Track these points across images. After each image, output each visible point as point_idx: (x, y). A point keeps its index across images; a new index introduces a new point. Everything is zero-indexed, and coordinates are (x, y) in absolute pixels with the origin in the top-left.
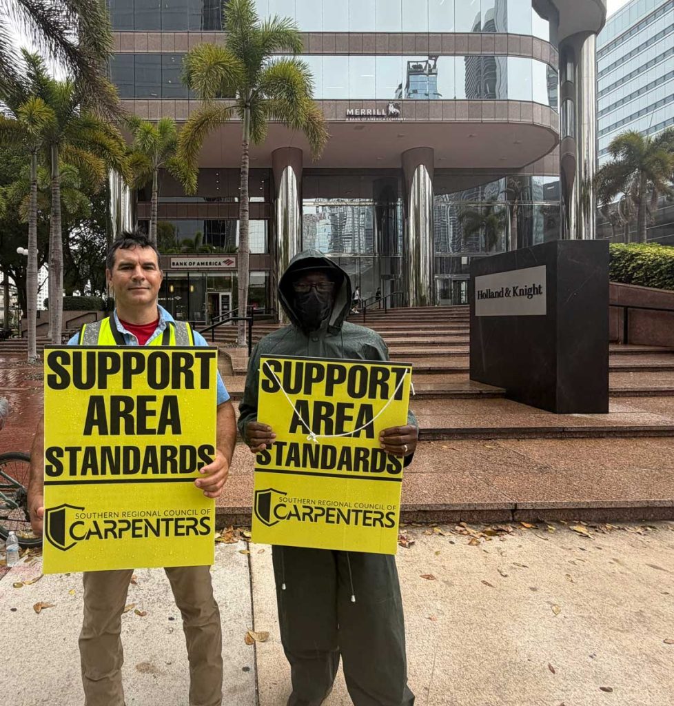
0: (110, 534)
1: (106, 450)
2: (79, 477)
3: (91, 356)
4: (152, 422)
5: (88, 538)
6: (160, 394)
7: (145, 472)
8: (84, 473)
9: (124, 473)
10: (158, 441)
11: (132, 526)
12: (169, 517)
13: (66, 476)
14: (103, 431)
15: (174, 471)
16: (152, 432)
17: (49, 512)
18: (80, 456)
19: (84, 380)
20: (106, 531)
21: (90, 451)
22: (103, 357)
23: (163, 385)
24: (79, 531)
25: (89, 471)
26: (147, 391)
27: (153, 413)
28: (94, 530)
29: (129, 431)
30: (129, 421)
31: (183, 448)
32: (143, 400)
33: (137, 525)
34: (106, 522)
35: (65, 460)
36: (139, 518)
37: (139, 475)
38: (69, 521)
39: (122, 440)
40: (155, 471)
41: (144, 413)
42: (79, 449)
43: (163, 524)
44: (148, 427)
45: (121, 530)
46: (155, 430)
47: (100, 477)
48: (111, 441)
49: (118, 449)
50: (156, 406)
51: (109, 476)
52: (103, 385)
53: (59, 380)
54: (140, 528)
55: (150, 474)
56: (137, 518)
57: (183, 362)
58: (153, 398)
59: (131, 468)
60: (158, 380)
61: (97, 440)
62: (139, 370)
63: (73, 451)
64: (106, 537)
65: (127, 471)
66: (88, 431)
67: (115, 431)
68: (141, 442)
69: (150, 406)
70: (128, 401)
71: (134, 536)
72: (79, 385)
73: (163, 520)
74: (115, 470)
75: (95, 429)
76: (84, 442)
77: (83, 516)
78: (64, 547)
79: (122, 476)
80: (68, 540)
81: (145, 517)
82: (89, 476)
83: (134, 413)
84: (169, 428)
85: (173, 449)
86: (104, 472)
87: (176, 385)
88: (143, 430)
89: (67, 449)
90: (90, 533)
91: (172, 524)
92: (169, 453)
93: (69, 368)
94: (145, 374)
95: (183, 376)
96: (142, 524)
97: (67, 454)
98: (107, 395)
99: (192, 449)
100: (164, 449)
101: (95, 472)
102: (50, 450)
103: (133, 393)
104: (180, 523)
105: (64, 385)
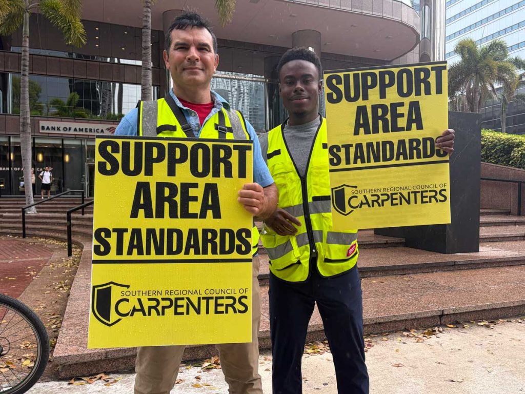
0: (153, 311)
1: (151, 232)
2: (125, 256)
3: (138, 146)
4: (195, 207)
5: (132, 315)
6: (202, 182)
7: (187, 253)
8: (130, 253)
9: (168, 254)
10: (199, 224)
11: (175, 304)
12: (210, 295)
13: (113, 255)
14: (148, 215)
15: (214, 252)
16: (194, 216)
17: (96, 289)
18: (127, 237)
19: (132, 168)
20: (150, 308)
21: (136, 232)
22: (149, 147)
23: (204, 174)
24: (124, 308)
25: (135, 251)
26: (191, 179)
27: (195, 199)
28: (138, 307)
29: (173, 215)
30: (173, 206)
31: (223, 232)
32: (186, 187)
33: (179, 303)
34: (149, 299)
35: (113, 241)
36: (182, 296)
37: (181, 256)
38: (114, 298)
39: (166, 223)
40: (197, 252)
41: (186, 199)
42: (126, 230)
43: (204, 303)
44: (191, 211)
45: (164, 308)
46: (197, 214)
47: (145, 257)
48: (156, 224)
49: (162, 231)
50: (198, 192)
51: (153, 256)
52: (149, 172)
53: (109, 167)
54: (182, 306)
55: (192, 255)
56: (179, 296)
57: (222, 154)
58: (195, 186)
59: (175, 249)
60: (200, 169)
61: (143, 223)
62: (183, 159)
63: (120, 232)
64: (150, 314)
65: (170, 252)
66: (134, 215)
67: (160, 214)
68: (184, 224)
69: (192, 192)
70: (172, 187)
71: (176, 313)
72: (127, 171)
73: (204, 298)
74: (159, 251)
75: (141, 212)
76: (131, 224)
77: (128, 294)
78: (110, 323)
79: (165, 257)
80: (114, 316)
81: (187, 296)
82: (135, 256)
83: (178, 199)
84: (210, 213)
85: (214, 232)
86: (148, 253)
87: (216, 174)
88: (186, 214)
89: (115, 230)
90: (135, 310)
91: (212, 302)
92: (210, 236)
93: (118, 157)
94: (188, 163)
95: (222, 166)
96: (184, 302)
97: (114, 235)
98: (152, 181)
99: (231, 232)
100: (205, 232)
101: (140, 252)
102: (99, 231)
103: (177, 181)
104: (220, 301)
105: (114, 171)
